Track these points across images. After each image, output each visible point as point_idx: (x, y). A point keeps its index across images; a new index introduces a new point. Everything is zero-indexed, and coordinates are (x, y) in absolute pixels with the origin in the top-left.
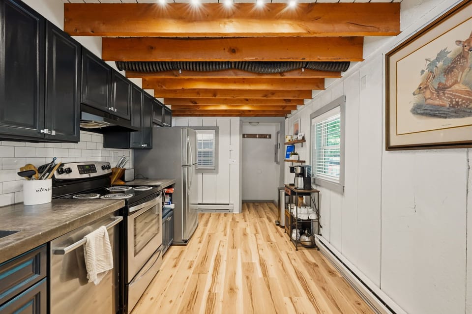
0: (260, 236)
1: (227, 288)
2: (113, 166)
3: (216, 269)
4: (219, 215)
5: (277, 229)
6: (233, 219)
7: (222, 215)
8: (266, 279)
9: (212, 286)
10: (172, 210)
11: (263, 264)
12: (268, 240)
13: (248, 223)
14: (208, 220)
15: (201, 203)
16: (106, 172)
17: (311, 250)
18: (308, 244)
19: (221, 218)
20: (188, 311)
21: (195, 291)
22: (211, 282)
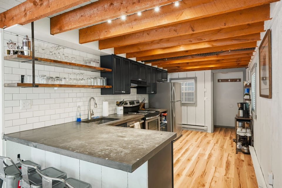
0: (218, 145)
1: (187, 159)
4: (198, 132)
5: (232, 143)
6: (205, 135)
7: (200, 133)
8: (208, 160)
10: (166, 124)
11: (210, 156)
12: (222, 147)
13: (214, 138)
14: (190, 134)
15: (186, 124)
16: (138, 104)
17: (246, 155)
18: (246, 151)
19: (198, 134)
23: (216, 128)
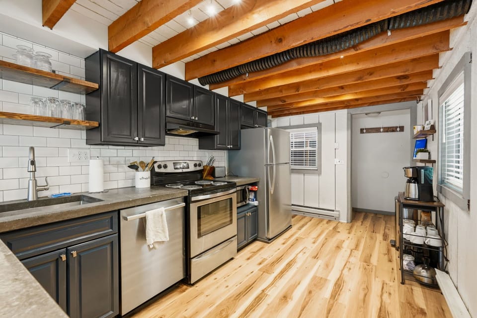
0: (359, 253)
1: (281, 295)
2: (205, 164)
3: (282, 273)
4: (322, 221)
5: (389, 251)
6: (335, 228)
7: (325, 222)
8: (331, 302)
9: (268, 287)
10: (256, 206)
11: (339, 285)
12: (367, 260)
13: (351, 236)
14: (306, 223)
15: (303, 205)
16: (198, 168)
17: (427, 291)
18: (426, 280)
19: (321, 225)
20: (234, 299)
21: (251, 286)
22: (270, 283)
23: (356, 213)
